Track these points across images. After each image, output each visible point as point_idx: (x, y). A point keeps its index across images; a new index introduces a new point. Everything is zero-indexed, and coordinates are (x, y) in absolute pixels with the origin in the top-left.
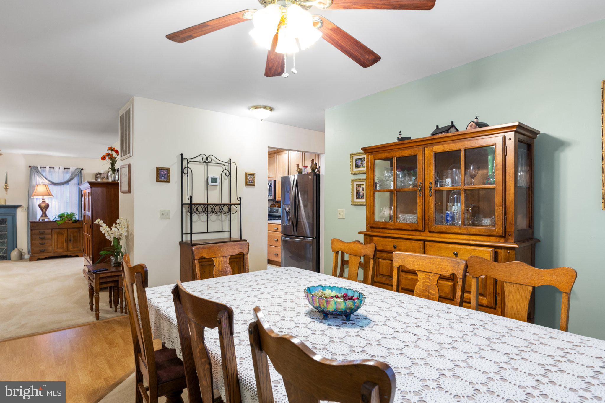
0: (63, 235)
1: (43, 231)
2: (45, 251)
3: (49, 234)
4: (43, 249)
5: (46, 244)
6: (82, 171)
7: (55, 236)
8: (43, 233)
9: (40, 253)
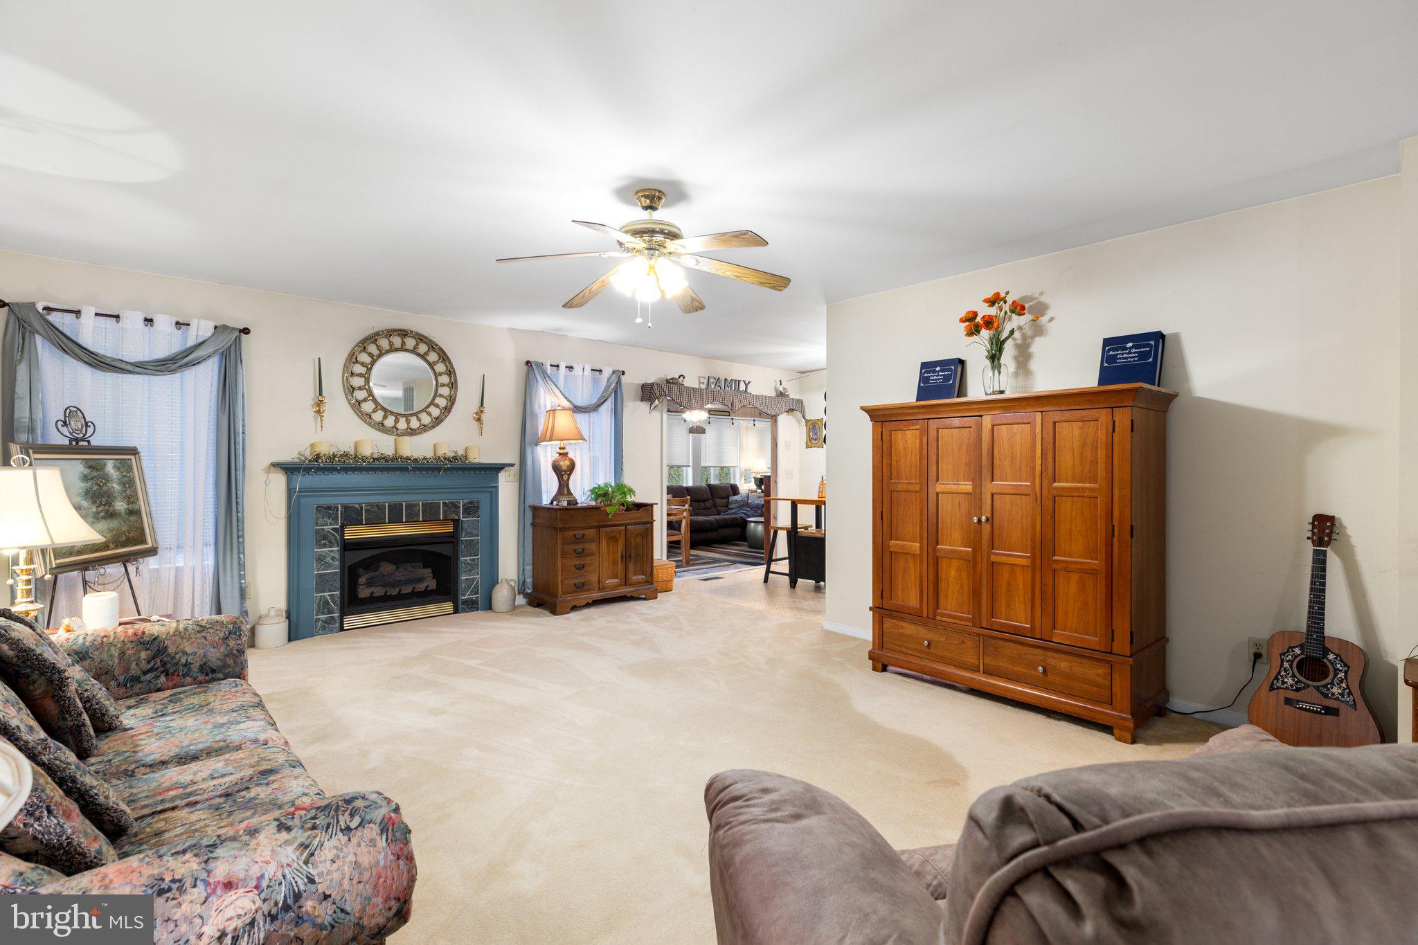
0: (617, 541)
1: (582, 532)
2: (585, 587)
3: (592, 541)
4: (582, 580)
5: (586, 568)
6: (622, 377)
7: (604, 544)
8: (581, 539)
9: (575, 592)
